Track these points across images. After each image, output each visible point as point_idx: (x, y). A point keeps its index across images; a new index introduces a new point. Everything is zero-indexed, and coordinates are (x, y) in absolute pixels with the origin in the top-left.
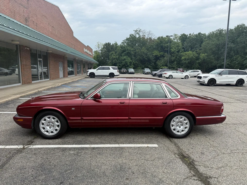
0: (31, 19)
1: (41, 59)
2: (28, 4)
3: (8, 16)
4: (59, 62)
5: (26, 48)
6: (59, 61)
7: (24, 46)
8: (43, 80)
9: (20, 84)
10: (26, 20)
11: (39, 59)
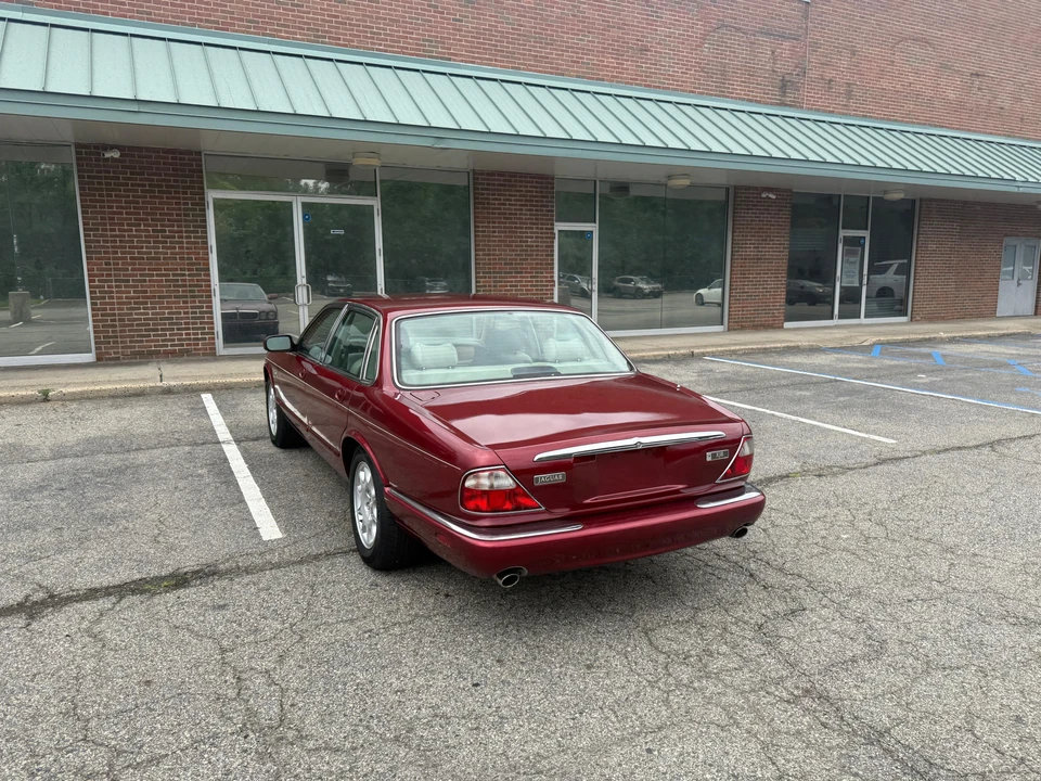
0: (813, 74)
1: (866, 234)
2: (806, 18)
3: (692, 92)
4: (1007, 241)
5: (764, 195)
6: (1006, 235)
7: (756, 188)
8: (863, 320)
9: (719, 328)
10: (784, 86)
11: (843, 233)
